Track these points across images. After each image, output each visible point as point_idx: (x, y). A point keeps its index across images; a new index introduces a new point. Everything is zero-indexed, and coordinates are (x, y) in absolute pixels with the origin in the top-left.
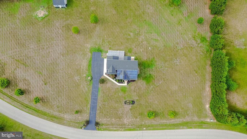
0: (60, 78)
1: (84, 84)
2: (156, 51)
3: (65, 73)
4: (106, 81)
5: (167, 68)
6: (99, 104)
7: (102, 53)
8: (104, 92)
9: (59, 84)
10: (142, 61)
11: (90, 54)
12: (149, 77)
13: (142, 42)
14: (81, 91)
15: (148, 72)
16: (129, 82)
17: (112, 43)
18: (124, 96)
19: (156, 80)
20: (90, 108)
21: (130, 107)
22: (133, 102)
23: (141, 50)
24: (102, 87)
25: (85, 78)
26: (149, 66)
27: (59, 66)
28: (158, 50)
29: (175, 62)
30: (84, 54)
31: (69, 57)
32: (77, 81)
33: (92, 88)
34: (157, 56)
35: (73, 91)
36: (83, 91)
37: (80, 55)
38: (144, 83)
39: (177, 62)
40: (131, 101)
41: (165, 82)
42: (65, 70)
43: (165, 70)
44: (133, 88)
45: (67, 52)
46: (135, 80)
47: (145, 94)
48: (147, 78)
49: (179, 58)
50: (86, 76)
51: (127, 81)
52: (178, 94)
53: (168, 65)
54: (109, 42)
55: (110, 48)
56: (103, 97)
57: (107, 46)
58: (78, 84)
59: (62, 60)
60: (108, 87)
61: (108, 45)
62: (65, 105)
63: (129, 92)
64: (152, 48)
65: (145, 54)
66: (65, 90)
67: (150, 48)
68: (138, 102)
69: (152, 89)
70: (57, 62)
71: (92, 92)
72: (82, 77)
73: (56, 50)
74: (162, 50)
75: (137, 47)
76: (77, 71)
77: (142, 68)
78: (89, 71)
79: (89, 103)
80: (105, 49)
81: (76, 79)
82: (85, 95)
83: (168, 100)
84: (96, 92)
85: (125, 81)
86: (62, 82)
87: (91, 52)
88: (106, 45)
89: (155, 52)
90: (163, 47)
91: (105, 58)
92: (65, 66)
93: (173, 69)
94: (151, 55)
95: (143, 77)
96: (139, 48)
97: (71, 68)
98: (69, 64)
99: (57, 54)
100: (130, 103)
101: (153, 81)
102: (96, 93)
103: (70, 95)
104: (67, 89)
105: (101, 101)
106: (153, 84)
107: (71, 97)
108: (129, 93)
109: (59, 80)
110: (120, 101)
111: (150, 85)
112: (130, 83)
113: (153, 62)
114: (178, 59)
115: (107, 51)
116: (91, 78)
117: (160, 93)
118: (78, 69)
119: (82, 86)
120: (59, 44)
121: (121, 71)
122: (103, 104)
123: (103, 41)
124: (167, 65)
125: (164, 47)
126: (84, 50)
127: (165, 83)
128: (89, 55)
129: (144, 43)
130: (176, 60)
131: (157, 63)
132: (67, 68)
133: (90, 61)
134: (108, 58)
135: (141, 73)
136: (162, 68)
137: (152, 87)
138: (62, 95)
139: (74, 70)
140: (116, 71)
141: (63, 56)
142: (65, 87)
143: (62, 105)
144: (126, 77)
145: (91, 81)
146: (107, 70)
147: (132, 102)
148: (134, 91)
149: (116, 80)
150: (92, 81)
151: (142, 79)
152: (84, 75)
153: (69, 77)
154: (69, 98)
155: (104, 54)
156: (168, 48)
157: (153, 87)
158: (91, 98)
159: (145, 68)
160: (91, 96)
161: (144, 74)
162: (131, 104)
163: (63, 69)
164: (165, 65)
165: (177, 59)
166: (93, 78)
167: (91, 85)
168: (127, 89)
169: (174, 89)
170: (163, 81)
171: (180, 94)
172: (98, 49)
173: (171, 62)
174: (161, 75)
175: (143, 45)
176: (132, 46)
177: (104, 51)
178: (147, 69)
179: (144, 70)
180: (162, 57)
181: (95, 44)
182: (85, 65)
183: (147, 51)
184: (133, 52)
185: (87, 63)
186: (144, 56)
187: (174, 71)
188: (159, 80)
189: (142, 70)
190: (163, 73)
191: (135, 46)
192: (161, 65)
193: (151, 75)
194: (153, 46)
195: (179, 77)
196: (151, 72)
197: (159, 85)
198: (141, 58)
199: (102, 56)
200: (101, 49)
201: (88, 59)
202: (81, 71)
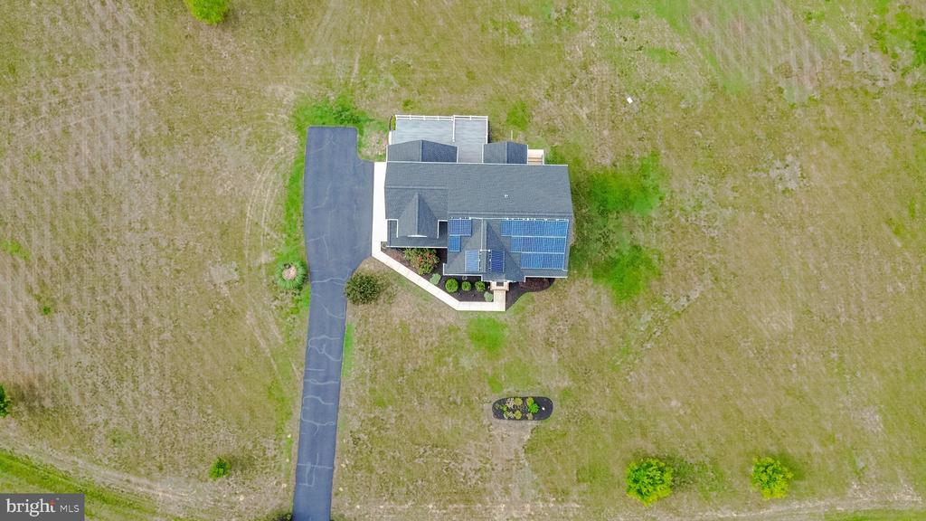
0: (130, 276)
1: (264, 307)
2: (667, 116)
3: (156, 244)
4: (389, 289)
5: (728, 212)
6: (351, 420)
7: (362, 133)
8: (374, 351)
9: (121, 308)
10: (587, 173)
11: (294, 138)
12: (633, 262)
13: (585, 67)
14: (247, 349)
15: (625, 234)
16: (514, 291)
17: (418, 76)
18: (489, 371)
19: (668, 276)
20: (296, 441)
21: (527, 437)
22: (544, 407)
23: (584, 113)
24: (366, 322)
25: (267, 276)
26: (627, 202)
27: (120, 210)
28: (676, 107)
29: (774, 174)
30: (260, 137)
31: (180, 154)
32: (225, 291)
33: (306, 330)
34: (674, 143)
35: (200, 347)
36: (255, 346)
37: (237, 147)
38: (604, 298)
39: (787, 173)
40: (530, 402)
41: (723, 291)
42: (157, 230)
43: (717, 223)
44: (538, 324)
45: (165, 127)
46: (551, 281)
47: (607, 359)
48: (619, 266)
49: (796, 155)
50: (276, 262)
51: (506, 283)
52: (796, 356)
53: (736, 195)
54: (400, 69)
55: (406, 104)
56: (373, 380)
57: (392, 95)
58: (229, 309)
59: (137, 176)
60: (396, 321)
61: (395, 85)
62: (156, 424)
63: (517, 348)
64: (644, 97)
65: (606, 133)
66: (154, 344)
67: (630, 100)
68: (569, 402)
69: (649, 328)
70: (111, 184)
71: (309, 352)
72: (249, 268)
73: (105, 119)
74: (699, 111)
75: (557, 95)
76: (224, 233)
77: (592, 209)
78: (289, 236)
79: (291, 414)
80: (378, 110)
81: (219, 281)
82: (271, 369)
83: (745, 390)
84: (330, 353)
85: (494, 285)
86: (139, 296)
87: (300, 128)
88: (381, 85)
89: (659, 119)
90: (704, 91)
91: (381, 159)
92: (154, 206)
93: (766, 216)
94: (640, 139)
95: (594, 266)
96: (570, 99)
97: (186, 219)
98: (181, 199)
99: (112, 143)
100: (525, 412)
101: (655, 283)
102: (330, 357)
103: (184, 371)
104: (167, 335)
105: (362, 401)
106: (654, 300)
107: (189, 383)
108: (520, 354)
109: (120, 289)
110: (469, 403)
111: (635, 307)
112: (524, 297)
113: (653, 175)
114: (789, 158)
115: (392, 118)
116: (301, 271)
117: (696, 353)
118: (226, 222)
119: (250, 319)
120: (123, 85)
121: (473, 227)
122: (370, 420)
123: (369, 61)
124: (731, 196)
125: (710, 95)
126: (258, 118)
127: (720, 295)
128: (290, 145)
129: (594, 69)
130: (778, 163)
131: (675, 185)
132: (166, 217)
133: (294, 179)
134: (397, 152)
135: (583, 239)
136: (703, 213)
137: (647, 317)
138: (141, 370)
139: (209, 230)
140: (443, 226)
141: (144, 154)
142: (158, 325)
143: (142, 429)
144: (499, 260)
145: (300, 288)
146: (391, 226)
147: (534, 409)
148: (549, 344)
149: (442, 285)
150: (307, 288)
151: (590, 273)
152: (264, 258)
153: (178, 272)
154: (181, 389)
155: (374, 138)
156: (734, 98)
157: (657, 321)
158: (305, 383)
159: (604, 213)
160: (305, 377)
161: (600, 245)
162: (530, 416)
163: (144, 222)
164: (718, 191)
165: (783, 160)
166: (315, 271)
167: (305, 311)
168: (506, 332)
169: (775, 328)
170: (710, 286)
171: (810, 358)
172: (340, 108)
173: (754, 177)
174: (698, 252)
175: (594, 81)
176: (532, 89)
177: (373, 120)
178: (617, 218)
179: (600, 221)
180: (703, 148)
181: (320, 83)
182: (269, 202)
183: (613, 117)
184: (537, 124)
185: (276, 190)
186: (597, 145)
187: (771, 226)
188: (688, 277)
189: (590, 220)
190: (708, 237)
191: (547, 87)
192: (693, 196)
193: (644, 249)
194: (647, 89)
195: (803, 258)
196: (638, 231)
197: (686, 305)
198: (581, 156)
199: (363, 150)
200: (356, 108)
201: (282, 166)
202: (243, 233)
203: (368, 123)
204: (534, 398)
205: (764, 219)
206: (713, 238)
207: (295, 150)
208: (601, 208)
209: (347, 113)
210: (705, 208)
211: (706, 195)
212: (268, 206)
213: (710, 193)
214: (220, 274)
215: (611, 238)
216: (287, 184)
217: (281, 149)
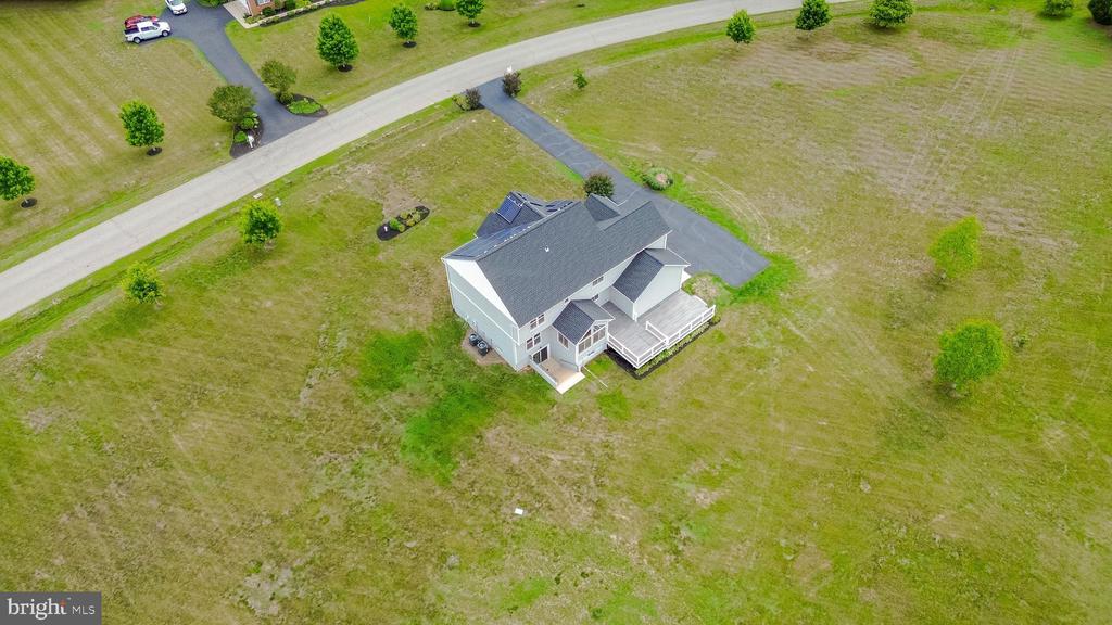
0: (758, 121)
2: (463, 533)
5: (316, 492)
7: (727, 288)
9: (740, 108)
10: (502, 409)
11: (772, 250)
12: (389, 373)
13: (599, 504)
14: (637, 137)
15: (417, 388)
17: (741, 366)
18: (452, 225)
19: (344, 389)
20: (550, 121)
22: (387, 233)
23: (556, 458)
25: (676, 173)
26: (440, 417)
27: (815, 141)
29: (285, 575)
30: (794, 234)
31: (828, 189)
32: (691, 150)
34: (432, 511)
36: (635, 141)
37: (800, 218)
38: (396, 328)
39: (268, 589)
41: (275, 417)
43: (324, 471)
45: (861, 194)
47: (358, 293)
48: (401, 361)
50: (680, 180)
53: (320, 515)
54: (762, 360)
55: (722, 336)
56: (534, 171)
57: (741, 334)
59: (833, 161)
61: (748, 344)
62: (644, 84)
64: (506, 530)
65: (515, 459)
67: (519, 511)
68: (367, 249)
69: (333, 338)
70: (841, 148)
71: (596, 158)
72: (693, 169)
73: (901, 171)
76: (735, 173)
77: (468, 383)
78: (691, 198)
79: (569, 130)
80: (737, 313)
81: (702, 152)
82: (610, 138)
83: (200, 356)
84: (582, 166)
86: (738, 117)
87: (774, 257)
88: (760, 335)
89: (469, 521)
90: (440, 598)
91: (690, 282)
92: (798, 155)
93: (268, 522)
96: (580, 460)
98: (790, 169)
99: (876, 164)
100: (400, 220)
101: (355, 373)
102: (579, 164)
104: (695, 114)
105: (530, 159)
106: (344, 361)
107: (651, 106)
109: (754, 114)
110: (449, 201)
111: (360, 343)
113: (431, 461)
114: (275, 610)
116: (657, 185)
117: (271, 350)
118: (743, 178)
119: (656, 149)
122: (513, 155)
123: (791, 341)
124: (325, 509)
125: (430, 599)
126: (813, 243)
127: (276, 412)
128: (768, 245)
129: (587, 511)
130: (286, 592)
131: (397, 471)
132: (782, 156)
133: (734, 227)
135: (454, 356)
136: (346, 469)
137: (342, 344)
138: (687, 95)
139: (747, 168)
141: (848, 173)
143: (649, 78)
145: (645, 180)
150: (641, 184)
151: (426, 335)
152: (691, 179)
153: (733, 140)
154: (652, 102)
155: (713, 291)
157: (329, 349)
158: (578, 145)
159: (454, 389)
162: (394, 221)
163: (792, 145)
164: (344, 503)
165: (282, 601)
167: (626, 173)
169: (194, 424)
170: (292, 412)
171: (139, 425)
172: (766, 292)
173: (308, 551)
174: (327, 430)
175: (575, 499)
176: (628, 438)
177: (731, 303)
178: (436, 395)
179: (451, 380)
180: (394, 533)
181: (805, 298)
182: (731, 205)
183: (522, 480)
184: (591, 412)
185: (736, 214)
186: (514, 440)
187: (255, 515)
188: (323, 403)
189: (461, 374)
190: (325, 452)
191: (616, 452)
192: (370, 476)
193: (387, 392)
194: (510, 541)
195: (196, 511)
196: (405, 402)
197: (308, 380)
198: (521, 418)
199: (710, 278)
200: (754, 301)
201: (753, 229)
202: (724, 180)
203: (732, 298)
204: (399, 232)
205: (268, 516)
206: (319, 454)
207: (759, 244)
208: (460, 391)
209: (756, 293)
210: (348, 475)
211: (355, 489)
212: (728, 203)
213: (353, 496)
214: (707, 155)
215: (429, 376)
216: (735, 222)
217: (769, 238)
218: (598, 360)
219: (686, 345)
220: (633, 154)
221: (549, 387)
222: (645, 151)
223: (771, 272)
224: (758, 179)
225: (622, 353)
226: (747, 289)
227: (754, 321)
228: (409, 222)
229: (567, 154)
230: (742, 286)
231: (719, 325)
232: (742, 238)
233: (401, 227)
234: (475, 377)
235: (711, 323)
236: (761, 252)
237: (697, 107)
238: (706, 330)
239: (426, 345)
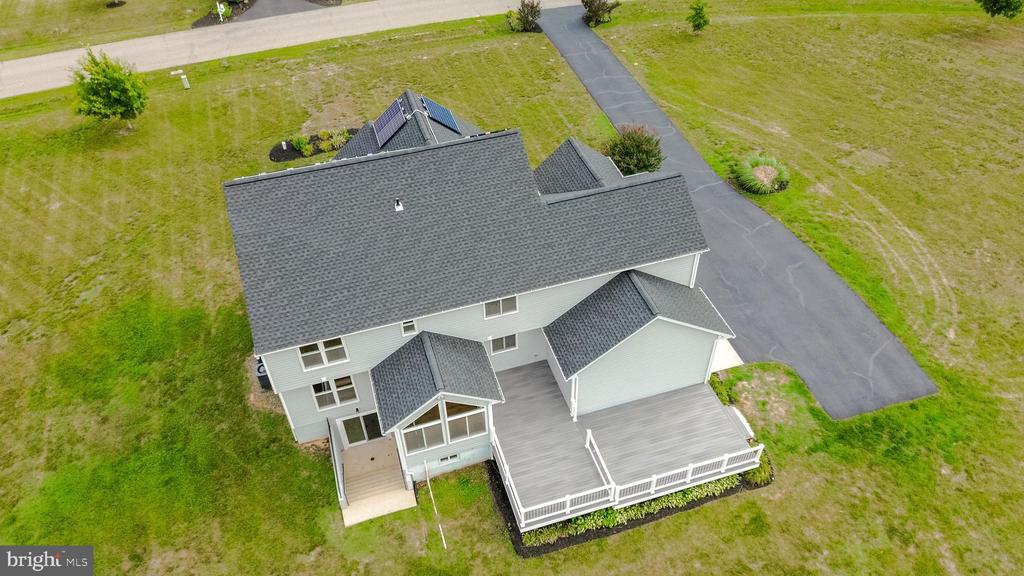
7: (813, 412)
10: (221, 513)
11: (952, 362)
12: (108, 369)
14: (754, 108)
19: (28, 370)
20: (625, 63)
21: (306, 125)
26: (110, 480)
32: (845, 147)
33: (690, 139)
36: (747, 113)
40: (309, 151)
48: (140, 353)
62: (804, 44)
69: (86, 281)
72: (833, 174)
76: (918, 199)
78: (810, 221)
80: (820, 479)
81: (863, 152)
82: (707, 101)
86: (956, 116)
87: (952, 381)
100: (315, 140)
104: (875, 97)
106: (68, 324)
109: (989, 116)
111: (113, 301)
118: (931, 212)
119: (779, 131)
122: (541, 94)
128: (944, 349)
133: (878, 293)
137: (89, 296)
138: (871, 71)
139: (947, 197)
142: (897, 102)
143: (816, 40)
145: (736, 173)
150: (725, 175)
157: (67, 296)
158: (649, 100)
159: (169, 436)
161: (185, 373)
166: (729, 193)
167: (707, 156)
172: (908, 451)
177: (812, 450)
179: (184, 417)
182: (888, 251)
185: (893, 271)
193: (77, 400)
196: (85, 429)
199: (784, 380)
200: (870, 466)
201: (922, 308)
202: (888, 207)
203: (818, 440)
204: (301, 156)
207: (924, 341)
208: (179, 445)
209: (882, 447)
212: (883, 246)
214: (871, 160)
215: (157, 395)
216: (883, 285)
217: (951, 335)
218: (462, 476)
219: (666, 512)
220: (735, 131)
221: (331, 502)
222: (757, 130)
223: (935, 411)
224: (962, 221)
225: (509, 480)
226: (862, 430)
227: (855, 512)
228: (324, 145)
229: (623, 109)
230: (851, 420)
231: (763, 492)
232: (888, 319)
233: (308, 149)
234: (224, 426)
235: (746, 481)
236: (923, 360)
237: (883, 89)
238: (728, 492)
239: (197, 337)
